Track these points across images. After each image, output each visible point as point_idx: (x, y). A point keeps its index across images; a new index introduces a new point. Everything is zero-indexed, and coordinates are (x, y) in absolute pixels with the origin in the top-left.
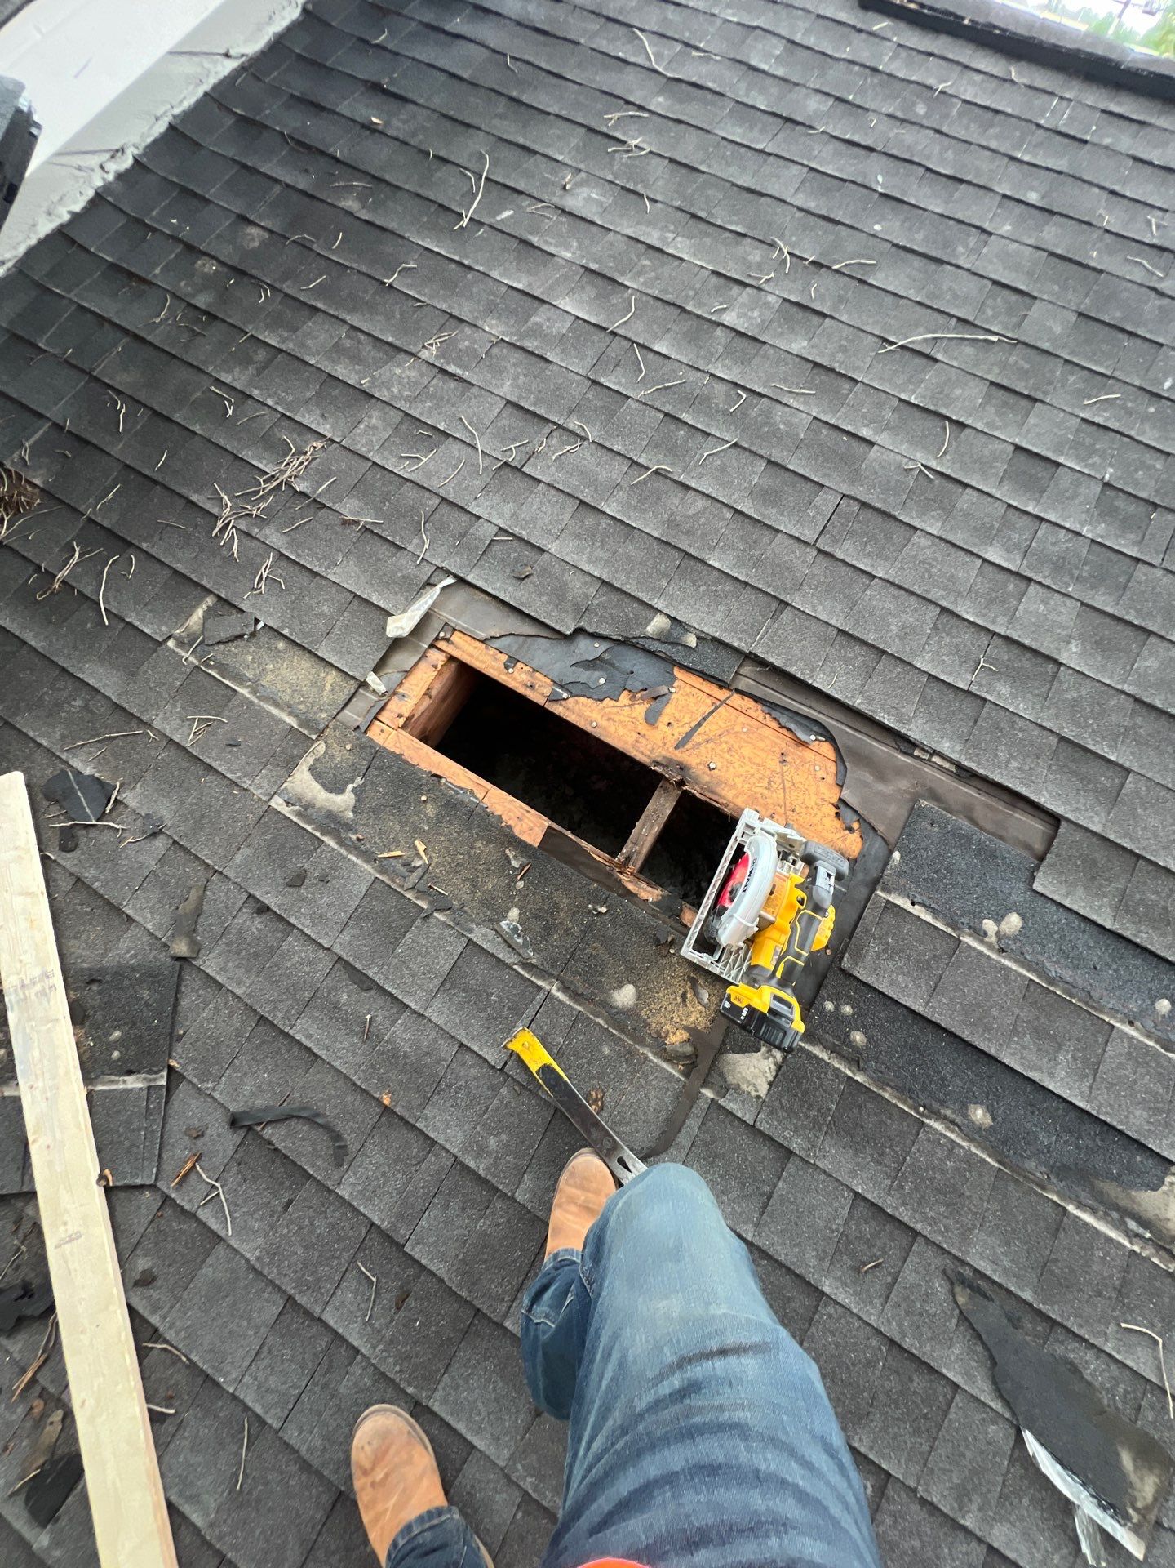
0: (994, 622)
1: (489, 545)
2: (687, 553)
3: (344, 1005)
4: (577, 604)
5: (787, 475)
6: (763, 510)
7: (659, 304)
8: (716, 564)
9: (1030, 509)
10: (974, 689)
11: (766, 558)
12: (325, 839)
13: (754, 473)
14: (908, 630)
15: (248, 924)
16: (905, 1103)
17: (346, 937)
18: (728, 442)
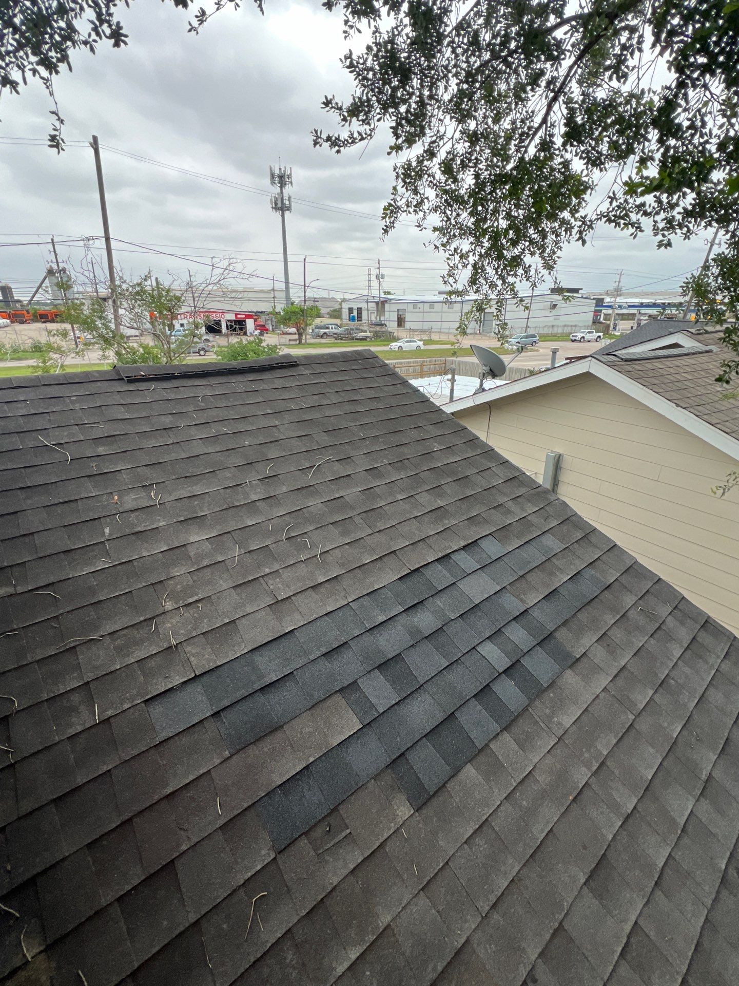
5: (340, 523)
6: (351, 537)
8: (367, 561)
9: (388, 481)
11: (373, 547)
13: (333, 530)
18: (314, 529)
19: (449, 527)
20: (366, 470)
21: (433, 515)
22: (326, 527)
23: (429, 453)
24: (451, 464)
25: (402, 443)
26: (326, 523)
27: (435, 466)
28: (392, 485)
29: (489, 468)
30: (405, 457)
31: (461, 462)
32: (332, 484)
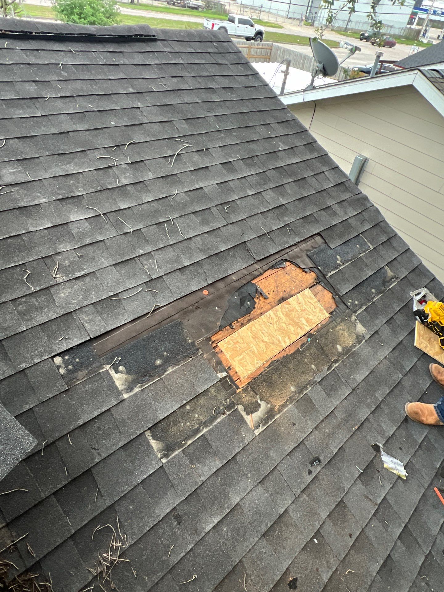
5: (200, 213)
6: (210, 226)
8: (223, 249)
13: (195, 219)
19: (288, 224)
20: (221, 164)
21: (277, 212)
22: (189, 216)
23: (275, 152)
24: (292, 165)
25: (252, 140)
26: (189, 212)
27: (279, 166)
28: (243, 180)
29: (323, 172)
30: (255, 154)
31: (301, 164)
32: (192, 175)
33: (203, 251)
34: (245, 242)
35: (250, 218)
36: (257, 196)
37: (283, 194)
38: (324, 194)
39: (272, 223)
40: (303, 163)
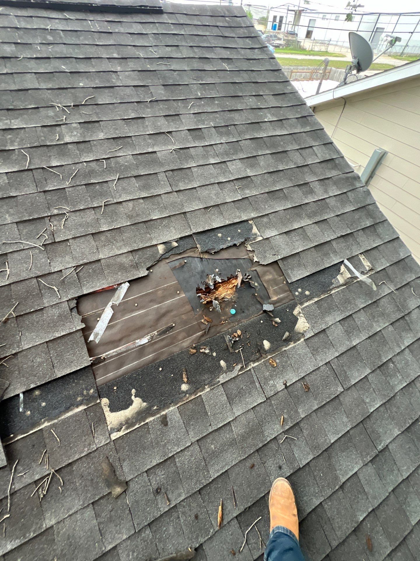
0: (230, 178)
1: (77, 276)
2: (144, 222)
3: (215, 448)
4: (132, 265)
5: (144, 177)
6: (149, 192)
7: (34, 149)
8: (156, 218)
9: (207, 144)
10: (243, 197)
11: (166, 205)
12: (147, 421)
13: (134, 183)
14: (217, 195)
15: (158, 478)
16: (326, 294)
17: (191, 433)
18: (115, 180)
19: (247, 197)
20: (189, 130)
22: (128, 179)
23: (258, 123)
24: (276, 137)
25: (236, 109)
26: (129, 175)
27: (259, 136)
28: (209, 148)
29: (311, 147)
30: (232, 123)
31: (286, 137)
32: (150, 139)
33: (130, 217)
34: (185, 213)
35: (203, 188)
36: (220, 165)
37: (252, 166)
38: (306, 169)
39: (228, 195)
40: (290, 136)
